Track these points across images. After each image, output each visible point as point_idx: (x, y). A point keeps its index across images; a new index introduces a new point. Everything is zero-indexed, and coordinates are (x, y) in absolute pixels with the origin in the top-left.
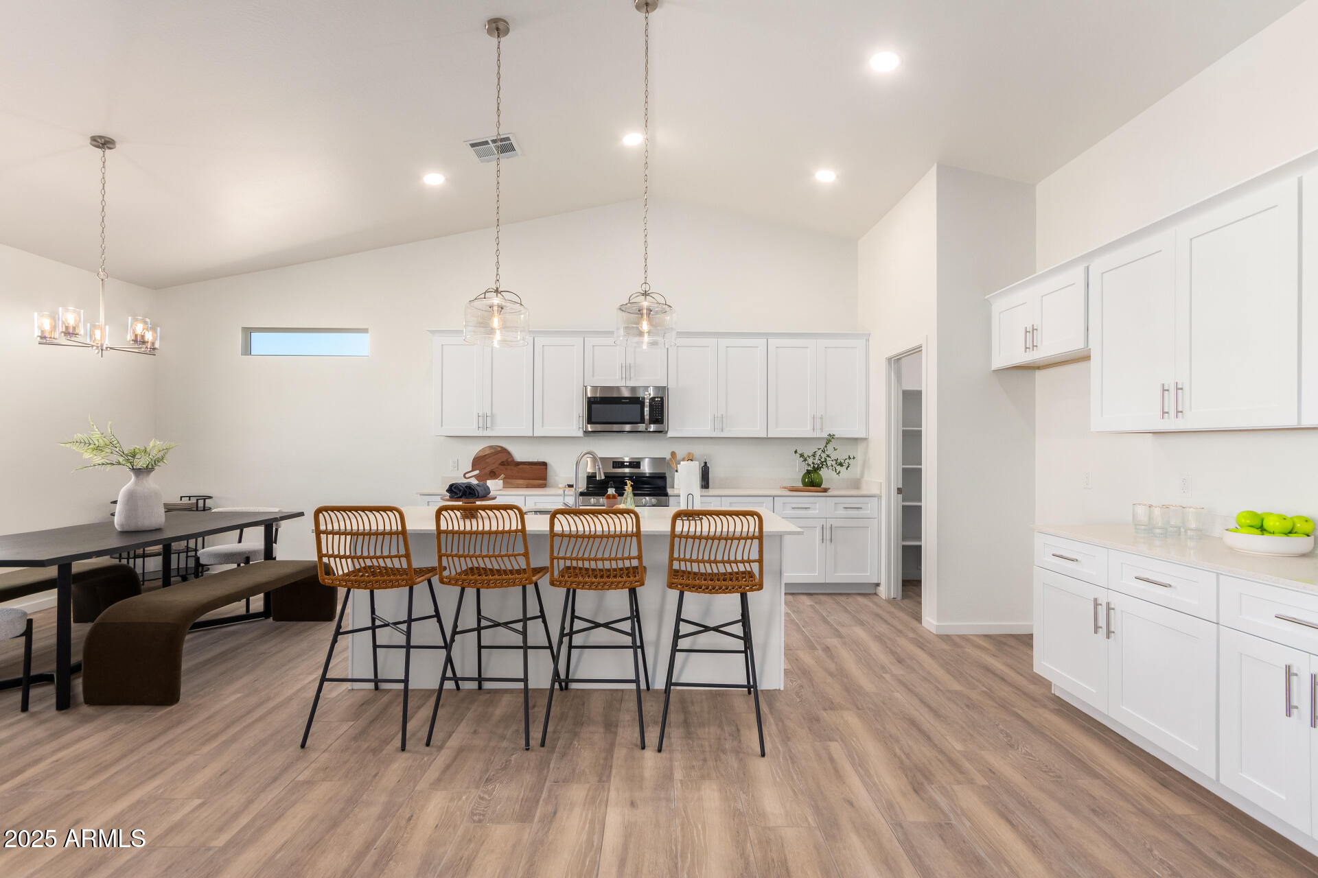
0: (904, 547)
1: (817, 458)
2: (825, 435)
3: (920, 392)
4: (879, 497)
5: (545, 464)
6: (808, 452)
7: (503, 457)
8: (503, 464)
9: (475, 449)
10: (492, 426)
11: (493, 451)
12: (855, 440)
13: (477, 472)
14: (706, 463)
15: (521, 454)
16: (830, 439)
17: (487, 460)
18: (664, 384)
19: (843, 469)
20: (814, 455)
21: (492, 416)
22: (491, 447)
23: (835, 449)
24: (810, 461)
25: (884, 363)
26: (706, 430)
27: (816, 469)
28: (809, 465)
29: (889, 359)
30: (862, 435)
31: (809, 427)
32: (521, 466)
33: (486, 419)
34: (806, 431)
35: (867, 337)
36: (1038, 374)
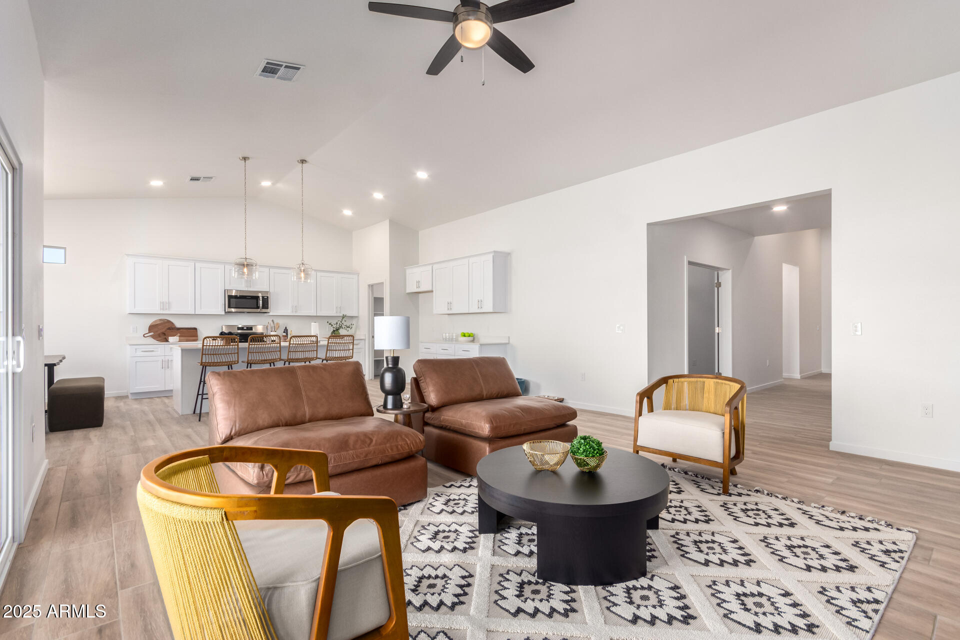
0: (375, 360)
1: (338, 324)
2: (341, 315)
3: (383, 298)
4: (365, 340)
5: (195, 329)
6: (334, 322)
7: (169, 326)
8: (169, 329)
9: (151, 321)
10: (169, 308)
11: (162, 322)
12: (352, 317)
13: (152, 334)
14: (286, 328)
15: (179, 323)
16: (344, 317)
17: (159, 327)
18: (268, 290)
19: (349, 329)
20: (337, 324)
21: (169, 303)
22: (160, 320)
23: (345, 321)
24: (335, 326)
25: (367, 287)
26: (288, 312)
27: (337, 330)
28: (334, 328)
29: (369, 285)
30: (356, 315)
31: (335, 312)
32: (181, 330)
33: (164, 305)
34: (333, 313)
35: (358, 274)
36: (420, 295)
